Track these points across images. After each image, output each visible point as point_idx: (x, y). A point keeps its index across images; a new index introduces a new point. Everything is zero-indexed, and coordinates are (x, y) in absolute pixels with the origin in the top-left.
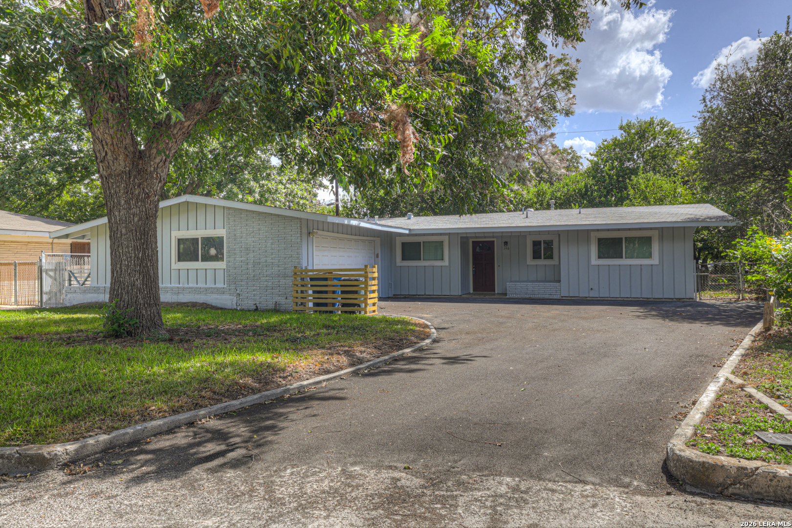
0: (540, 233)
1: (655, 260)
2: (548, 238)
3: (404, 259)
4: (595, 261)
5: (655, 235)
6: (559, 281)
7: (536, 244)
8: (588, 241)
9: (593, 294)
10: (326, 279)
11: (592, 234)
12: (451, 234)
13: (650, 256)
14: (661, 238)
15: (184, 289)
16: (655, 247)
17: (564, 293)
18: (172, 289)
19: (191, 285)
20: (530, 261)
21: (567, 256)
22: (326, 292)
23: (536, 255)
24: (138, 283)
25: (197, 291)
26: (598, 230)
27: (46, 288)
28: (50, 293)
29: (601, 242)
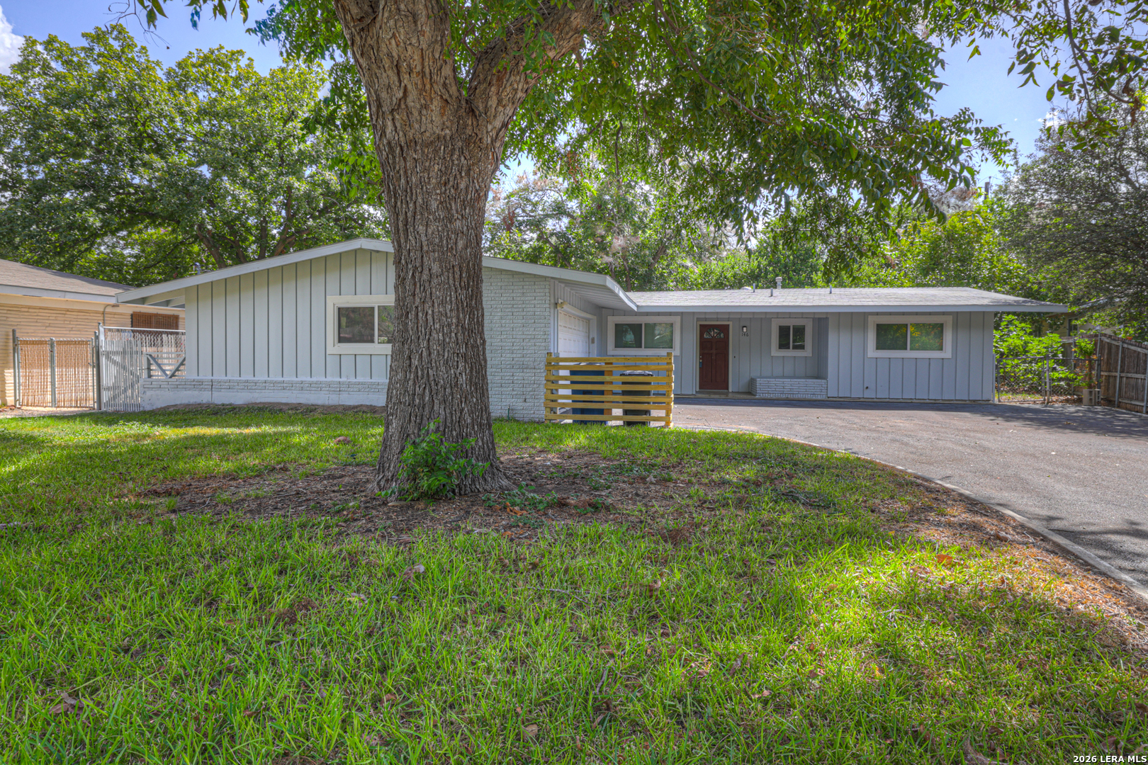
0: (790, 315)
1: (947, 353)
2: (799, 322)
3: (617, 346)
4: (872, 352)
5: (948, 321)
6: (825, 378)
7: (784, 331)
8: (865, 327)
9: (869, 394)
11: (871, 319)
12: (684, 315)
13: (941, 348)
14: (956, 326)
15: (349, 385)
16: (948, 337)
17: (832, 393)
18: (329, 384)
19: (360, 379)
20: (775, 352)
21: (839, 346)
23: (783, 345)
26: (877, 314)
27: (106, 381)
28: (115, 388)
29: (882, 330)
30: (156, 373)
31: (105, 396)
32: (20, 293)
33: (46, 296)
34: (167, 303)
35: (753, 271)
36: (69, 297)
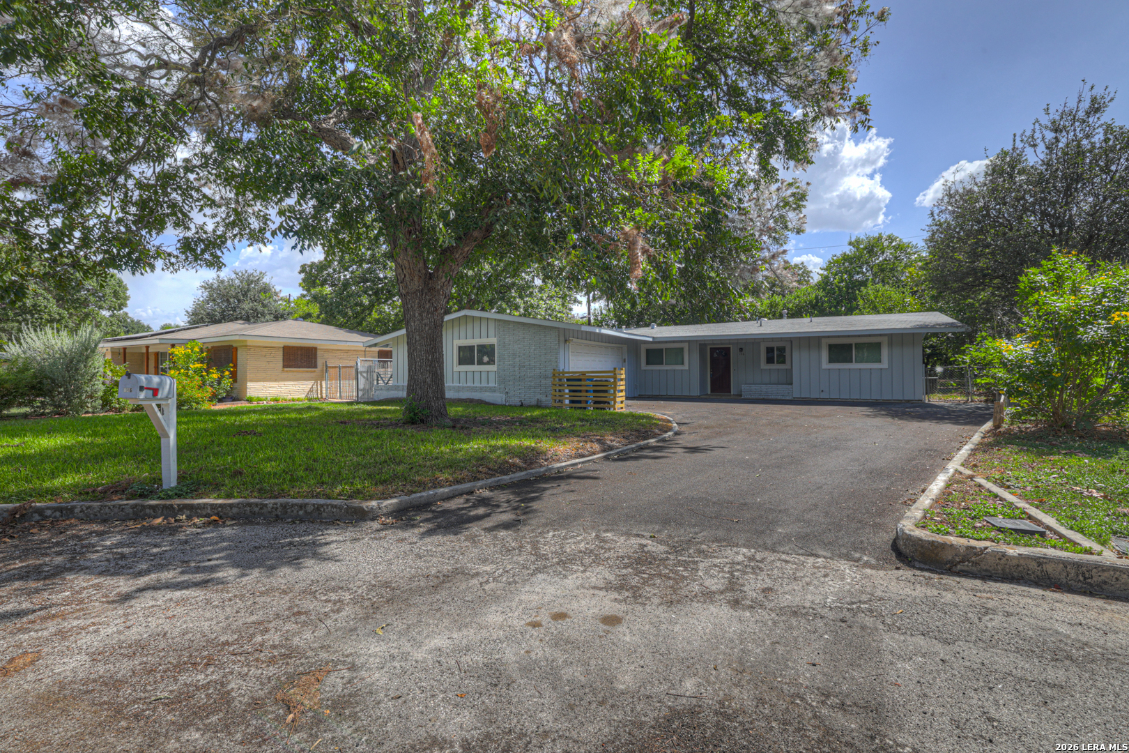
0: (773, 340)
1: (884, 364)
2: (780, 344)
3: (648, 363)
4: (825, 365)
5: (885, 341)
6: (791, 384)
7: (770, 350)
8: (819, 347)
9: (824, 396)
10: (580, 380)
11: (824, 342)
12: (690, 341)
13: (879, 361)
14: (891, 345)
15: (463, 387)
16: (885, 352)
17: (796, 395)
18: (454, 387)
19: (469, 385)
20: (764, 365)
21: (799, 361)
22: (580, 391)
23: (770, 360)
24: (429, 380)
25: (474, 389)
26: (829, 337)
27: (361, 387)
28: (364, 390)
29: (831, 348)
30: (380, 382)
31: (360, 394)
32: (329, 343)
33: (338, 344)
34: (387, 346)
35: (811, 302)
36: (349, 344)
